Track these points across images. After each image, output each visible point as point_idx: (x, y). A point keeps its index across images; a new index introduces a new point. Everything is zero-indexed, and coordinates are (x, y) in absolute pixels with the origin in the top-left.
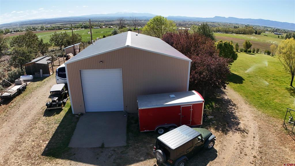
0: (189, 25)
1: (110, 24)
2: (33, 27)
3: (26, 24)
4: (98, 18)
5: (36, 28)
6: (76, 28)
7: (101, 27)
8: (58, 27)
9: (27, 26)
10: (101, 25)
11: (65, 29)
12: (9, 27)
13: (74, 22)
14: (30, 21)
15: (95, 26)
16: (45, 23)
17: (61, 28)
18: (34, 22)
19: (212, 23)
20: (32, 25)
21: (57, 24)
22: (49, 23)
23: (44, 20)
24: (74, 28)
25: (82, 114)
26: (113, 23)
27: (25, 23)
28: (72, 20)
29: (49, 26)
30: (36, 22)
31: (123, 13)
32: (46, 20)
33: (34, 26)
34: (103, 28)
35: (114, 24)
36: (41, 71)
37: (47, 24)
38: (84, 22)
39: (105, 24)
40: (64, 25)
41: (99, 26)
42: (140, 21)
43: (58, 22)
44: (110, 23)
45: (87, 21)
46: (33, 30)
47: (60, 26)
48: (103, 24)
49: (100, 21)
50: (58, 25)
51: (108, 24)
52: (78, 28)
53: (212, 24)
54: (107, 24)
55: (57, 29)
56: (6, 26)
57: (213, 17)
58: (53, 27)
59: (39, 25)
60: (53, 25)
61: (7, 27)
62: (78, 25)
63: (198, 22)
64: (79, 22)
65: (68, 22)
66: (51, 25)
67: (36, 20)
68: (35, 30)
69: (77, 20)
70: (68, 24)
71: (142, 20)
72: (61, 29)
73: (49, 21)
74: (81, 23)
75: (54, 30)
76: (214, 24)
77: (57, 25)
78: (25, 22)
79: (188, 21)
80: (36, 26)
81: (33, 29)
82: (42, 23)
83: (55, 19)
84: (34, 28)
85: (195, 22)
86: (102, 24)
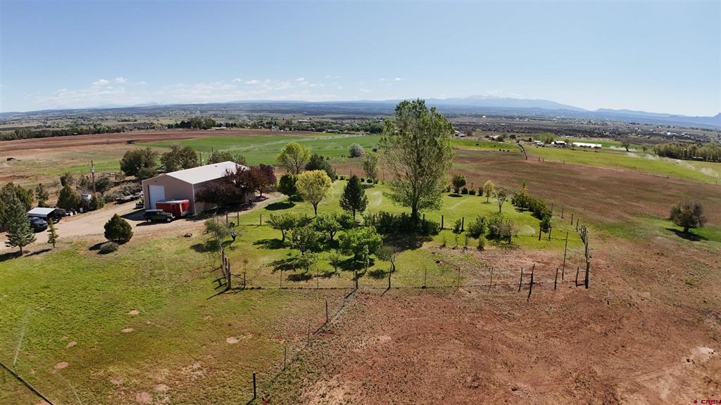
5: (274, 123)
6: (353, 130)
8: (322, 124)
9: (259, 114)
11: (329, 131)
12: (221, 113)
13: (364, 114)
14: (271, 104)
16: (300, 112)
17: (324, 126)
18: (277, 108)
20: (272, 115)
21: (324, 117)
22: (308, 114)
23: (302, 104)
27: (259, 108)
28: (362, 109)
29: (306, 119)
30: (282, 108)
32: (307, 104)
33: (275, 116)
37: (305, 115)
38: (385, 117)
40: (336, 122)
42: (521, 118)
43: (330, 113)
47: (328, 121)
52: (359, 130)
56: (215, 109)
58: (311, 124)
59: (287, 116)
60: (316, 119)
64: (375, 114)
66: (312, 117)
67: (284, 104)
69: (373, 111)
71: (525, 118)
73: (311, 108)
77: (321, 120)
78: (260, 105)
82: (295, 112)
83: (327, 104)
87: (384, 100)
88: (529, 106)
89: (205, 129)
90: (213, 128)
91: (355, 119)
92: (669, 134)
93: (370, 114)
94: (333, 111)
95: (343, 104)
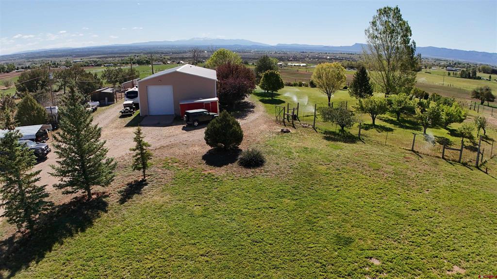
0: (310, 59)
1: (179, 58)
2: (51, 62)
3: (40, 57)
4: (160, 48)
5: (58, 64)
6: (123, 63)
7: (164, 63)
8: (95, 62)
9: (41, 59)
10: (164, 58)
11: (106, 65)
12: (11, 62)
13: (120, 54)
14: (46, 52)
15: (155, 61)
16: (71, 56)
17: (98, 63)
19: (349, 54)
20: (50, 59)
21: (91, 57)
22: (78, 56)
23: (70, 50)
24: (120, 63)
25: (146, 116)
26: (185, 55)
27: (38, 55)
29: (78, 60)
30: (56, 54)
31: (202, 40)
32: (73, 49)
33: (54, 59)
34: (168, 63)
35: (187, 58)
36: (106, 98)
37: (75, 57)
38: (137, 55)
39: (171, 58)
40: (104, 59)
41: (162, 61)
43: (93, 55)
44: (180, 56)
45: (142, 52)
46: (54, 67)
47: (98, 60)
48: (169, 57)
49: (162, 53)
50: (94, 58)
51: (176, 58)
52: (127, 63)
53: (348, 56)
54: (174, 57)
55: (92, 66)
56: (5, 59)
57: (351, 45)
58: (86, 62)
59: (61, 59)
60: (86, 59)
61: (7, 62)
62: (127, 58)
63: (326, 53)
64: (127, 53)
65: (110, 54)
66: (82, 58)
67: (56, 51)
68: (57, 67)
69: (125, 51)
70: (110, 57)
72: (99, 65)
73: (78, 52)
74: (132, 56)
75: (89, 66)
76: (352, 56)
77: (91, 59)
78: (38, 53)
79: (310, 51)
80: (57, 60)
81: (53, 64)
82: (66, 56)
83: (88, 48)
84: (55, 64)
85: (321, 53)
86: (166, 57)
87: (132, 43)
88: (232, 44)
89: (8, 72)
90: (13, 71)
91: (114, 57)
92: (328, 57)
93: (124, 53)
94: (95, 53)
95: (101, 48)
